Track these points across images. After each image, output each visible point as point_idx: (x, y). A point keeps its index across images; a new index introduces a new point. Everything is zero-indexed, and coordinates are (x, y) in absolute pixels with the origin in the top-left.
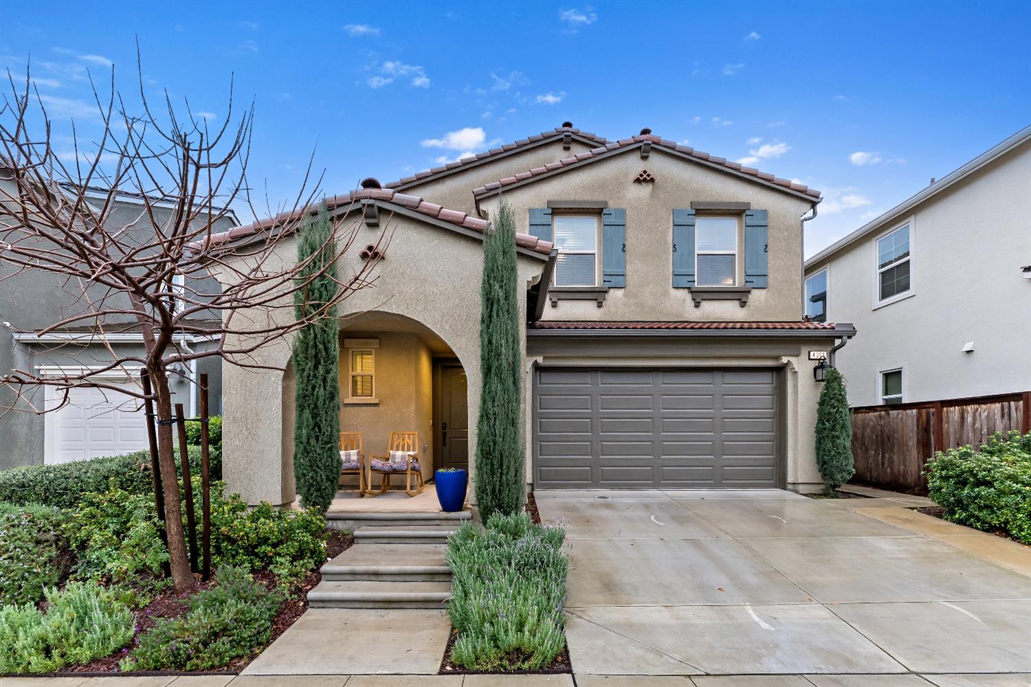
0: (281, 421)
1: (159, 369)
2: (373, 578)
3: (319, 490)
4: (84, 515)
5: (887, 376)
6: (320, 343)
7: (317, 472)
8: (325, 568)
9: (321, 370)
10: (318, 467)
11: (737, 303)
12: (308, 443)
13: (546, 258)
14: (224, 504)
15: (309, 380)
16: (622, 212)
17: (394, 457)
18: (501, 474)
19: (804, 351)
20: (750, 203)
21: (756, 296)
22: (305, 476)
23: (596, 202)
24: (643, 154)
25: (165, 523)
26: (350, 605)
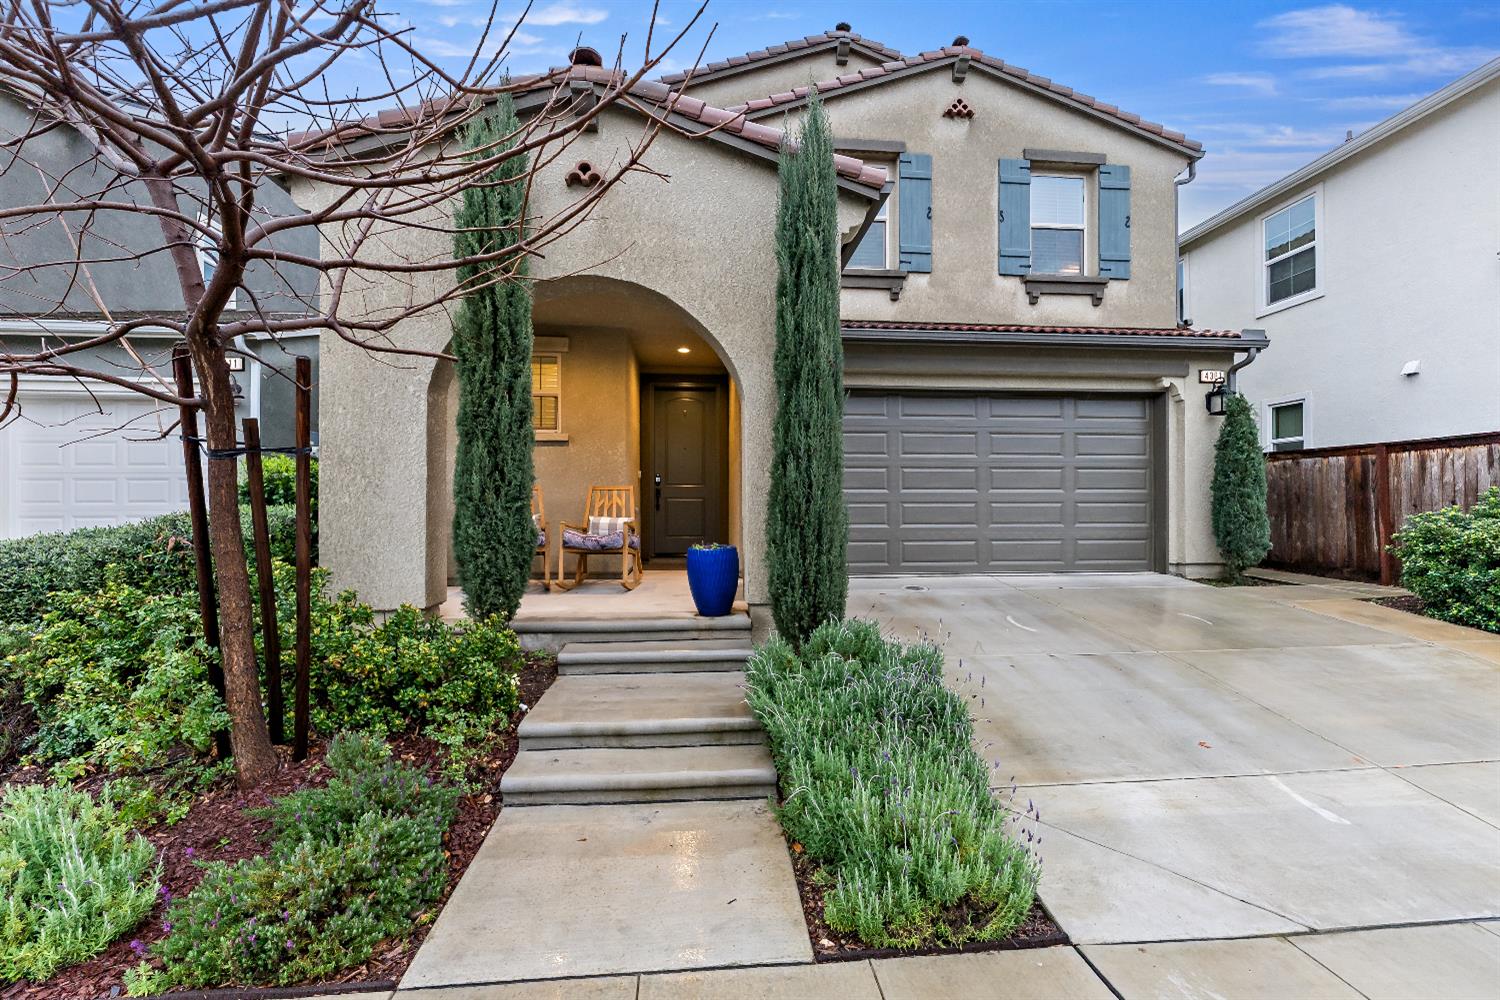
0: (425, 463)
1: (213, 344)
2: (614, 742)
3: (499, 583)
4: (54, 636)
5: (1279, 411)
6: (504, 323)
7: (497, 551)
8: (526, 727)
9: (504, 371)
10: (500, 542)
11: (1088, 300)
12: (482, 499)
13: (875, 196)
14: (329, 610)
15: (484, 389)
16: (926, 160)
17: (596, 526)
18: (820, 553)
19: (1193, 369)
20: (1105, 155)
21: (1114, 291)
22: (477, 557)
23: (890, 143)
24: (957, 75)
25: (220, 651)
26: (580, 799)
